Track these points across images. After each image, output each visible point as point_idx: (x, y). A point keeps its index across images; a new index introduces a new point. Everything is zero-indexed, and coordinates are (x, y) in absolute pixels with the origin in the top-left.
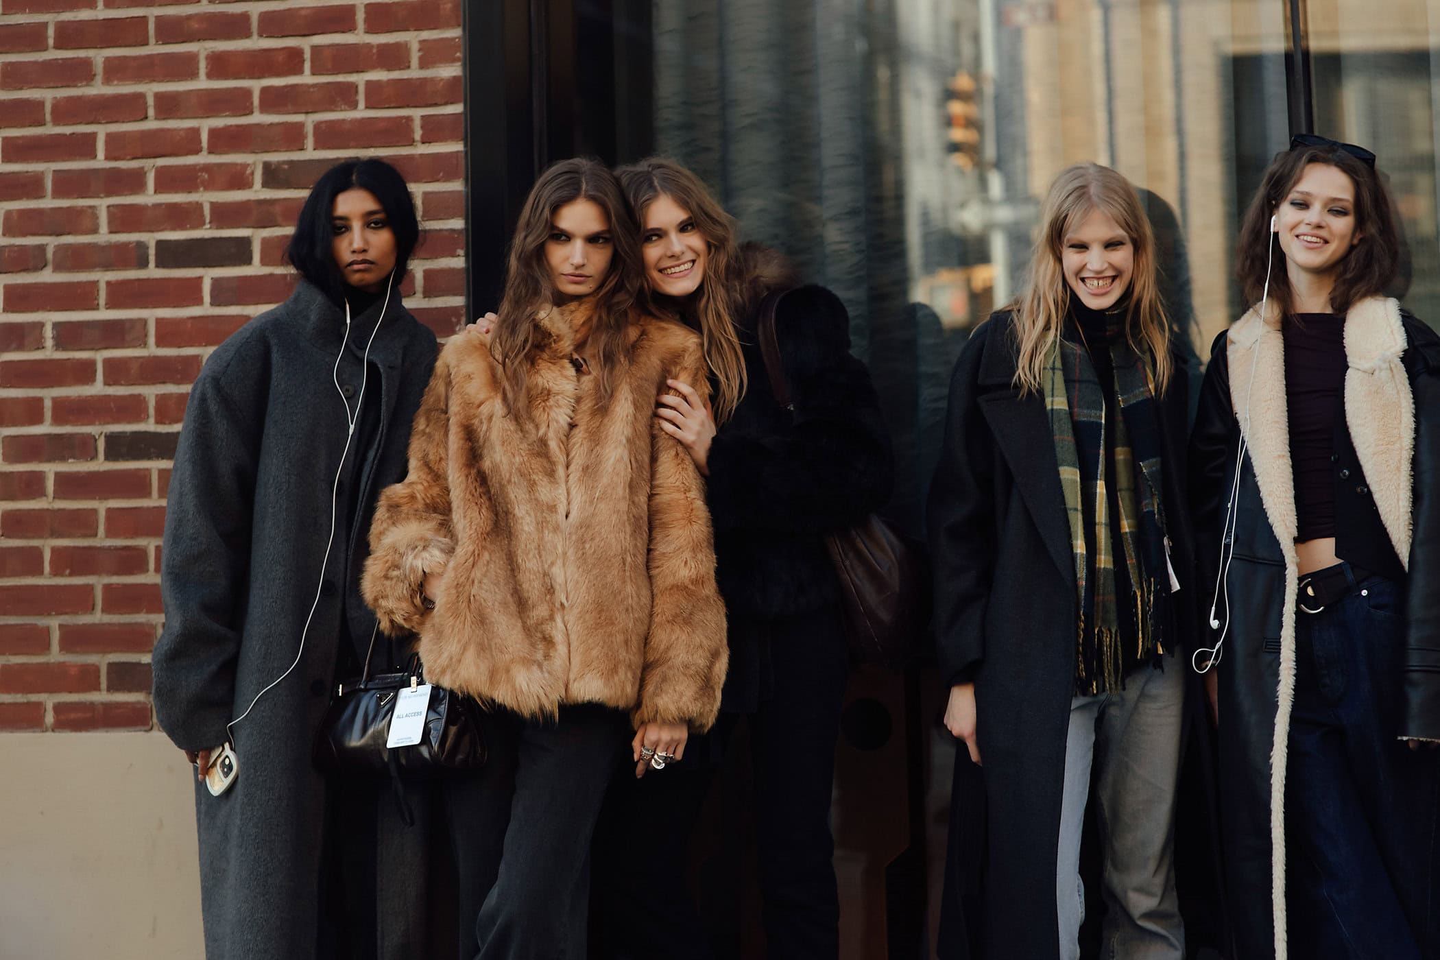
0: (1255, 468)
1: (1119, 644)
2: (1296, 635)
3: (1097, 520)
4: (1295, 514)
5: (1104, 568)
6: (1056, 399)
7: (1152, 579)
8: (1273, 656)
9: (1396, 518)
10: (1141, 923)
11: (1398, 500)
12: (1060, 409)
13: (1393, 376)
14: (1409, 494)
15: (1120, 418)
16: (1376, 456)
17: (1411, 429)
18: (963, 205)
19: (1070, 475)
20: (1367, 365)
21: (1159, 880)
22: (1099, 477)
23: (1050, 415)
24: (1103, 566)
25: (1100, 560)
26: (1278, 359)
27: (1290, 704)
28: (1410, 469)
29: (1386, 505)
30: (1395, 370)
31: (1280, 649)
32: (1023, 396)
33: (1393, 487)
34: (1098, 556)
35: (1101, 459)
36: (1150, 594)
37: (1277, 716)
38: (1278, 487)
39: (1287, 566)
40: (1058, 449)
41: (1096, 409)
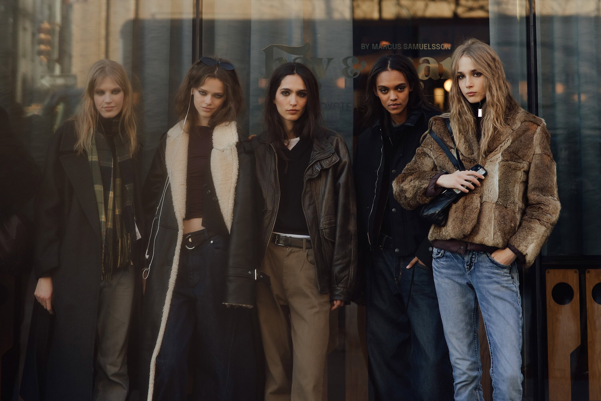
0: (171, 189)
1: (112, 260)
3: (109, 208)
4: (185, 209)
5: (110, 228)
6: (93, 157)
7: (129, 234)
8: (170, 267)
9: (227, 211)
10: (111, 378)
11: (228, 204)
12: (95, 161)
13: (232, 153)
14: (233, 201)
15: (119, 166)
16: (221, 185)
17: (236, 175)
19: (99, 188)
20: (221, 148)
21: (120, 360)
22: (110, 190)
23: (90, 163)
25: (108, 225)
26: (186, 144)
27: (173, 287)
28: (234, 191)
29: (223, 205)
30: (233, 150)
31: (172, 264)
32: (79, 155)
33: (227, 198)
34: (108, 223)
35: (111, 183)
36: (128, 240)
37: (167, 293)
38: (180, 197)
39: (179, 230)
40: (94, 177)
41: (109, 161)
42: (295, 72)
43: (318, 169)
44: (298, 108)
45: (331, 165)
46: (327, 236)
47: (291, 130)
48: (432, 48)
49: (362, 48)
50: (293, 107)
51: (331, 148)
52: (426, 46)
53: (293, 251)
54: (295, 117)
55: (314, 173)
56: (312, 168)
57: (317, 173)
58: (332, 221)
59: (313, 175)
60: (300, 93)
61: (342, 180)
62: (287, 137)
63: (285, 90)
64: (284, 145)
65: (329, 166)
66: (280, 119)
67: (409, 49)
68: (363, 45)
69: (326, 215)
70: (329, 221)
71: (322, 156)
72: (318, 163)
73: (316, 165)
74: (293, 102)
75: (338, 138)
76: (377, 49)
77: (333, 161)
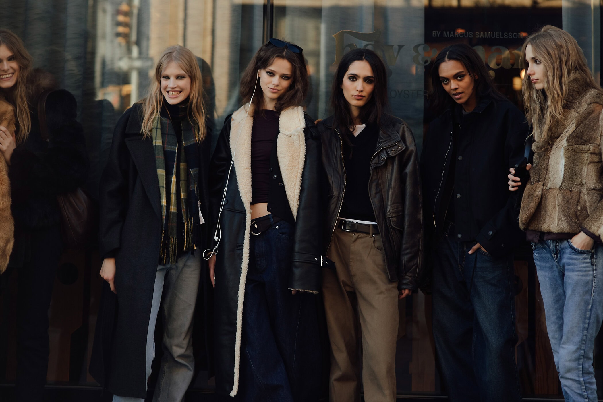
0: (236, 173)
1: (177, 244)
2: (250, 243)
3: (171, 192)
4: (251, 192)
5: (173, 212)
6: (157, 141)
7: (192, 218)
8: (240, 251)
9: (293, 197)
10: (177, 359)
11: (295, 189)
12: (159, 145)
13: (299, 139)
14: (300, 187)
15: (183, 151)
16: (287, 171)
17: (303, 161)
18: (120, 59)
19: (161, 172)
20: (288, 133)
21: (186, 342)
22: (173, 174)
23: (154, 147)
24: (172, 211)
25: (171, 208)
26: (250, 128)
27: (246, 271)
28: (301, 177)
29: (290, 191)
30: (300, 136)
31: (243, 248)
32: (144, 139)
33: (294, 184)
34: (170, 207)
35: (174, 167)
36: (191, 224)
37: (241, 276)
38: (245, 181)
39: (247, 214)
40: (157, 162)
41: (174, 146)
42: (364, 58)
43: (385, 157)
44: (364, 94)
45: (397, 153)
46: (394, 224)
47: (357, 117)
48: (504, 37)
49: (433, 36)
50: (359, 93)
51: (397, 136)
52: (498, 34)
53: (359, 236)
54: (360, 103)
55: (380, 161)
56: (378, 156)
57: (383, 161)
58: (399, 209)
59: (379, 163)
60: (367, 80)
61: (409, 169)
62: (353, 123)
63: (352, 75)
64: (350, 131)
65: (395, 154)
66: (347, 104)
67: (481, 37)
68: (434, 33)
69: (393, 204)
70: (396, 210)
71: (388, 144)
72: (384, 151)
73: (382, 153)
74: (360, 88)
75: (404, 126)
76: (448, 36)
77: (399, 149)
